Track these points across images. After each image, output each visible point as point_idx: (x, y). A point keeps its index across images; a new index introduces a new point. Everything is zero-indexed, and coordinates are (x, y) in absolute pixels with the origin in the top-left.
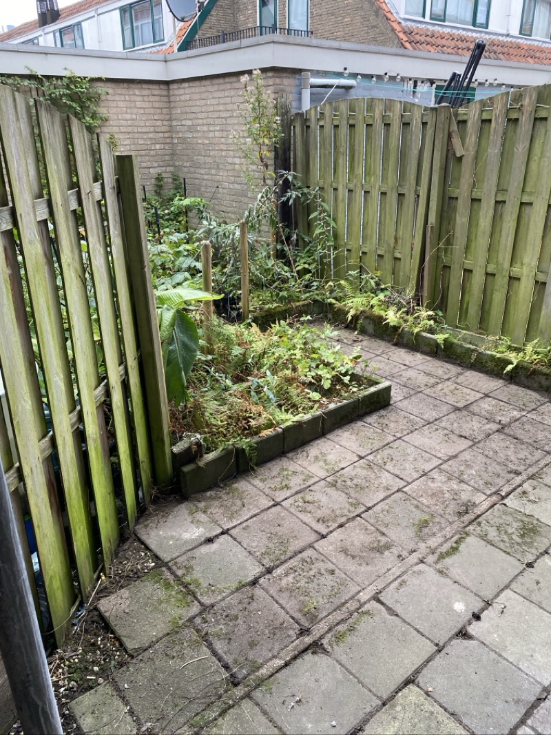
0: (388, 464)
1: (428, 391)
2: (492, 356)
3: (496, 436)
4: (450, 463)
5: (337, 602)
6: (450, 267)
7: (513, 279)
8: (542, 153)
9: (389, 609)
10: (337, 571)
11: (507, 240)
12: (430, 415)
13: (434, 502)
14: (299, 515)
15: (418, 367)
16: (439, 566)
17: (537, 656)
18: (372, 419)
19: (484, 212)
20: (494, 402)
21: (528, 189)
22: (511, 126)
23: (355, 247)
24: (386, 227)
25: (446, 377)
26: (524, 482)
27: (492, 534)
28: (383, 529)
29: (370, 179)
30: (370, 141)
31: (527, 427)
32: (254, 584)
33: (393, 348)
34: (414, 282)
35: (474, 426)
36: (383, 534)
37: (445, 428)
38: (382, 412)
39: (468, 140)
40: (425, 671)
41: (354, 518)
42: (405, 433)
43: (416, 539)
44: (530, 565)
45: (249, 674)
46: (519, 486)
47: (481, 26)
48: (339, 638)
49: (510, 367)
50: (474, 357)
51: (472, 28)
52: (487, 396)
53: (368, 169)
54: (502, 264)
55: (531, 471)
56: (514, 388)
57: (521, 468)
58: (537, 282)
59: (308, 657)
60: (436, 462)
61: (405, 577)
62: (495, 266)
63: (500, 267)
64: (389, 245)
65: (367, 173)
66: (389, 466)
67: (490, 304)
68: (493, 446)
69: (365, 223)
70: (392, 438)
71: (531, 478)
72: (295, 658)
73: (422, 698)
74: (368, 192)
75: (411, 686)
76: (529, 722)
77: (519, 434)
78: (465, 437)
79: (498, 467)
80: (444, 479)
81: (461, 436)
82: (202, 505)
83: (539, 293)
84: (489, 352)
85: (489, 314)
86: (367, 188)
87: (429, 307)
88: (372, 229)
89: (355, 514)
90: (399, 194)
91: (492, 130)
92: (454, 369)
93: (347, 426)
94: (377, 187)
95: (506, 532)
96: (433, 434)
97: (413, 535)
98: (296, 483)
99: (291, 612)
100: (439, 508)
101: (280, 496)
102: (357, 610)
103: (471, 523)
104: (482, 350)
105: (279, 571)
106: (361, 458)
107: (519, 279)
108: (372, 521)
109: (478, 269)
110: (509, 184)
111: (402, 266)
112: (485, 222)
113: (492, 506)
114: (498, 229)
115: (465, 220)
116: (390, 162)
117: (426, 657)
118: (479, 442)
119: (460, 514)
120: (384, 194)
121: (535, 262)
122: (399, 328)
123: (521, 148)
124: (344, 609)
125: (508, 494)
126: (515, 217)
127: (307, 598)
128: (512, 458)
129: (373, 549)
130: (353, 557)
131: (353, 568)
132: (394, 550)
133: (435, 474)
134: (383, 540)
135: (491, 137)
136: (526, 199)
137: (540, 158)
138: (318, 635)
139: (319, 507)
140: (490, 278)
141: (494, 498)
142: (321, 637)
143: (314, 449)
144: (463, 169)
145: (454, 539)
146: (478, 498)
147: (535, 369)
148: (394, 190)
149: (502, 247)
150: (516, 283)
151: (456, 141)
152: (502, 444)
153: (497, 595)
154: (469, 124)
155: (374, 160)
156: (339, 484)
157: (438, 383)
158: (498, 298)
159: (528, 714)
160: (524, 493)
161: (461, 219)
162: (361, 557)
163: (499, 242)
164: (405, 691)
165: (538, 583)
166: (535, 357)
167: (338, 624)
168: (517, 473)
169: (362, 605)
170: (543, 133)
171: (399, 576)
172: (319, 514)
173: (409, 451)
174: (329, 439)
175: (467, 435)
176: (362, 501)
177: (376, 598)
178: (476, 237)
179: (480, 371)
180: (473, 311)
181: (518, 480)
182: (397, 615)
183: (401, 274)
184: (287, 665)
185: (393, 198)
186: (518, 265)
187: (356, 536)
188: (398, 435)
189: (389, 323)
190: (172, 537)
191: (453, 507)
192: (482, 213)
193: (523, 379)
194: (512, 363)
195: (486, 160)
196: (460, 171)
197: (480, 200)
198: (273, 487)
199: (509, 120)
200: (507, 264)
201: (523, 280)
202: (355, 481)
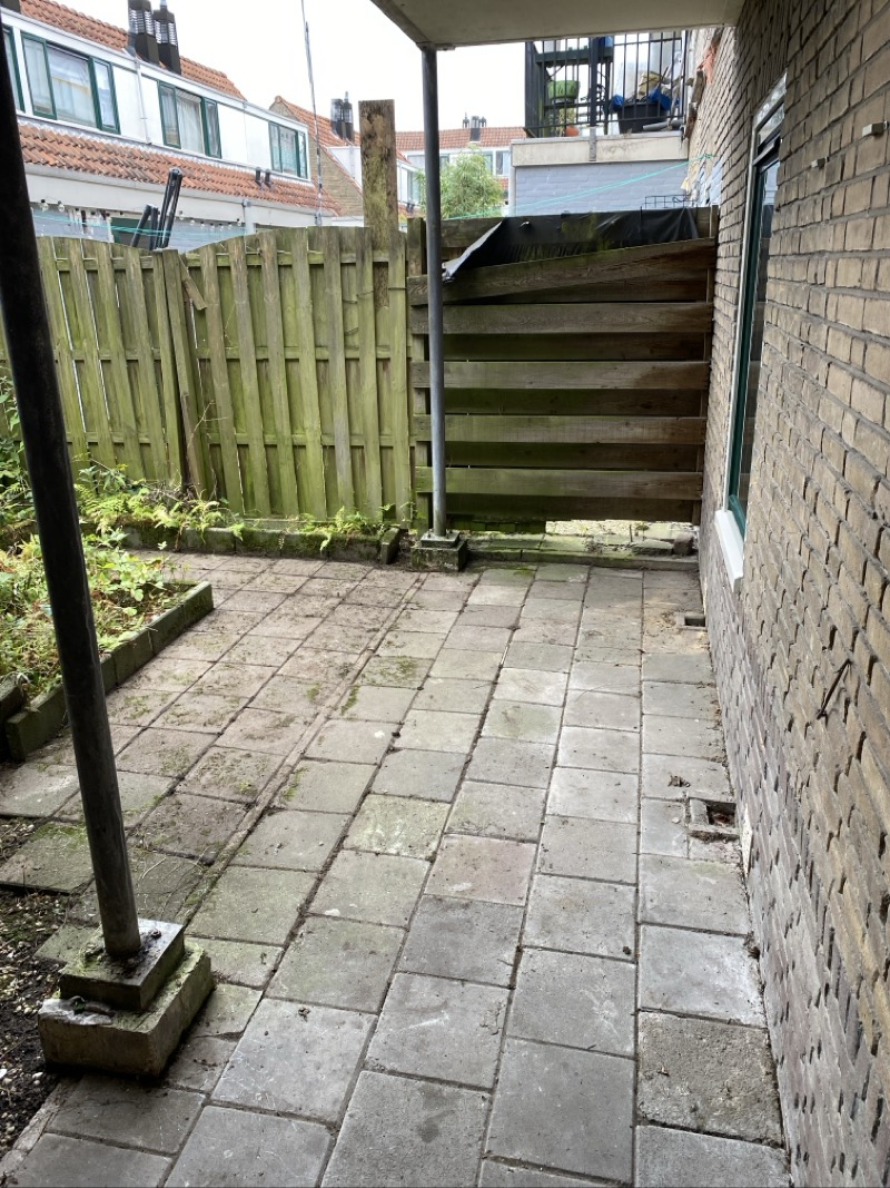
0: (247, 659)
1: (247, 587)
2: (301, 536)
3: (340, 608)
4: (310, 640)
5: (268, 774)
6: (219, 445)
7: (298, 448)
8: (295, 303)
9: (319, 760)
10: (253, 754)
11: (281, 404)
12: (265, 607)
13: (312, 674)
14: (180, 728)
15: (221, 568)
16: (346, 716)
17: (452, 740)
18: (202, 626)
19: (246, 373)
20: (322, 581)
21: (289, 344)
22: (254, 274)
23: (76, 437)
24: (120, 405)
25: (259, 570)
26: (385, 635)
27: (379, 679)
28: (278, 709)
29: (81, 344)
30: (70, 294)
31: (366, 593)
32: (172, 793)
33: (178, 555)
34: (178, 470)
35: (314, 605)
36: (280, 712)
37: (287, 615)
38: (210, 618)
39: (206, 289)
40: (375, 783)
41: (242, 711)
42: (248, 628)
43: (314, 706)
44: (420, 689)
45: (218, 853)
46: (383, 639)
47: (109, 129)
48: (287, 796)
49: (325, 543)
50: (282, 542)
51: (97, 130)
52: (312, 577)
53: (75, 329)
54: (282, 432)
55: (387, 625)
56: (335, 565)
57: (377, 626)
58: (324, 447)
59: (267, 819)
60: (296, 644)
61: (320, 734)
62: (274, 436)
63: (280, 436)
64: (128, 427)
65: (75, 336)
66: (249, 661)
67: (279, 482)
68: (343, 616)
69: (86, 401)
70: (239, 637)
71: (389, 630)
72: (256, 824)
73: (382, 798)
74: (82, 361)
75: (369, 796)
76: (467, 777)
77: (361, 600)
78: (312, 616)
79: (356, 631)
80: (313, 654)
81: (307, 616)
82: (50, 759)
83: (329, 459)
84: (297, 533)
85: (280, 494)
86: (78, 356)
87: (206, 497)
88: (99, 410)
89: (241, 707)
90: (129, 361)
91: (234, 278)
92: (264, 563)
93: (178, 641)
94: (95, 354)
95: (389, 674)
96: (278, 622)
97: (308, 704)
98: (154, 704)
99: (228, 798)
100: (321, 677)
101: (145, 720)
102: (292, 772)
103: (356, 678)
104: (288, 531)
105: (192, 775)
106: (215, 662)
107: (304, 447)
108: (262, 707)
109: (255, 442)
110: (267, 338)
111: (154, 453)
112: (249, 385)
113: (368, 661)
114: (267, 392)
115: (226, 385)
116: (108, 321)
117: (371, 775)
118: (327, 616)
119: (342, 675)
120: (106, 362)
121: (317, 425)
122: (178, 529)
123: (271, 298)
124: (279, 776)
125: (377, 648)
126: (283, 375)
127: (237, 783)
128: (365, 620)
129: (277, 726)
130: (262, 738)
131: (268, 746)
132: (297, 720)
133: (301, 652)
134: (283, 717)
135: (235, 287)
136: (290, 355)
137: (295, 309)
138: (267, 802)
139: (198, 714)
140: (271, 451)
141: (366, 654)
142: (271, 802)
143: (154, 670)
144: (209, 324)
145: (348, 693)
146: (352, 659)
147: (350, 539)
148: (121, 356)
149: (277, 411)
150: (302, 452)
151: (193, 291)
152: (349, 612)
153: (405, 716)
154: (204, 271)
155: (83, 318)
156: (205, 689)
157: (253, 578)
158: (286, 471)
159: (463, 774)
160: (389, 643)
161: (220, 384)
162: (268, 736)
163: (272, 406)
164: (367, 800)
165: (432, 697)
166: (346, 526)
167: (280, 787)
168: (377, 630)
169: (293, 768)
170: (291, 280)
171: (315, 735)
172: (202, 719)
173: (262, 642)
174: (163, 658)
175: (313, 612)
176: (241, 695)
177: (304, 757)
178: (243, 405)
179: (292, 556)
180: (261, 493)
181: (379, 635)
182: (329, 761)
183: (156, 463)
184: (250, 832)
185: (120, 366)
186: (299, 430)
187: (252, 722)
188: (242, 632)
189: (162, 525)
190: (37, 796)
191: (332, 672)
192: (244, 375)
193: (342, 553)
194: (326, 538)
195: (235, 312)
196: (206, 326)
197: (238, 360)
198: (129, 716)
199: (249, 267)
200: (286, 432)
201: (310, 448)
202: (222, 683)
